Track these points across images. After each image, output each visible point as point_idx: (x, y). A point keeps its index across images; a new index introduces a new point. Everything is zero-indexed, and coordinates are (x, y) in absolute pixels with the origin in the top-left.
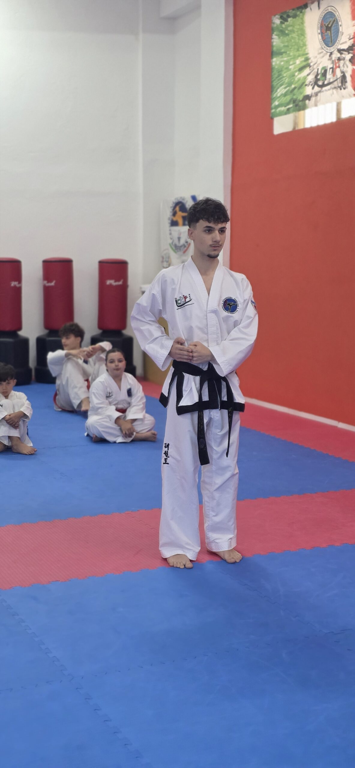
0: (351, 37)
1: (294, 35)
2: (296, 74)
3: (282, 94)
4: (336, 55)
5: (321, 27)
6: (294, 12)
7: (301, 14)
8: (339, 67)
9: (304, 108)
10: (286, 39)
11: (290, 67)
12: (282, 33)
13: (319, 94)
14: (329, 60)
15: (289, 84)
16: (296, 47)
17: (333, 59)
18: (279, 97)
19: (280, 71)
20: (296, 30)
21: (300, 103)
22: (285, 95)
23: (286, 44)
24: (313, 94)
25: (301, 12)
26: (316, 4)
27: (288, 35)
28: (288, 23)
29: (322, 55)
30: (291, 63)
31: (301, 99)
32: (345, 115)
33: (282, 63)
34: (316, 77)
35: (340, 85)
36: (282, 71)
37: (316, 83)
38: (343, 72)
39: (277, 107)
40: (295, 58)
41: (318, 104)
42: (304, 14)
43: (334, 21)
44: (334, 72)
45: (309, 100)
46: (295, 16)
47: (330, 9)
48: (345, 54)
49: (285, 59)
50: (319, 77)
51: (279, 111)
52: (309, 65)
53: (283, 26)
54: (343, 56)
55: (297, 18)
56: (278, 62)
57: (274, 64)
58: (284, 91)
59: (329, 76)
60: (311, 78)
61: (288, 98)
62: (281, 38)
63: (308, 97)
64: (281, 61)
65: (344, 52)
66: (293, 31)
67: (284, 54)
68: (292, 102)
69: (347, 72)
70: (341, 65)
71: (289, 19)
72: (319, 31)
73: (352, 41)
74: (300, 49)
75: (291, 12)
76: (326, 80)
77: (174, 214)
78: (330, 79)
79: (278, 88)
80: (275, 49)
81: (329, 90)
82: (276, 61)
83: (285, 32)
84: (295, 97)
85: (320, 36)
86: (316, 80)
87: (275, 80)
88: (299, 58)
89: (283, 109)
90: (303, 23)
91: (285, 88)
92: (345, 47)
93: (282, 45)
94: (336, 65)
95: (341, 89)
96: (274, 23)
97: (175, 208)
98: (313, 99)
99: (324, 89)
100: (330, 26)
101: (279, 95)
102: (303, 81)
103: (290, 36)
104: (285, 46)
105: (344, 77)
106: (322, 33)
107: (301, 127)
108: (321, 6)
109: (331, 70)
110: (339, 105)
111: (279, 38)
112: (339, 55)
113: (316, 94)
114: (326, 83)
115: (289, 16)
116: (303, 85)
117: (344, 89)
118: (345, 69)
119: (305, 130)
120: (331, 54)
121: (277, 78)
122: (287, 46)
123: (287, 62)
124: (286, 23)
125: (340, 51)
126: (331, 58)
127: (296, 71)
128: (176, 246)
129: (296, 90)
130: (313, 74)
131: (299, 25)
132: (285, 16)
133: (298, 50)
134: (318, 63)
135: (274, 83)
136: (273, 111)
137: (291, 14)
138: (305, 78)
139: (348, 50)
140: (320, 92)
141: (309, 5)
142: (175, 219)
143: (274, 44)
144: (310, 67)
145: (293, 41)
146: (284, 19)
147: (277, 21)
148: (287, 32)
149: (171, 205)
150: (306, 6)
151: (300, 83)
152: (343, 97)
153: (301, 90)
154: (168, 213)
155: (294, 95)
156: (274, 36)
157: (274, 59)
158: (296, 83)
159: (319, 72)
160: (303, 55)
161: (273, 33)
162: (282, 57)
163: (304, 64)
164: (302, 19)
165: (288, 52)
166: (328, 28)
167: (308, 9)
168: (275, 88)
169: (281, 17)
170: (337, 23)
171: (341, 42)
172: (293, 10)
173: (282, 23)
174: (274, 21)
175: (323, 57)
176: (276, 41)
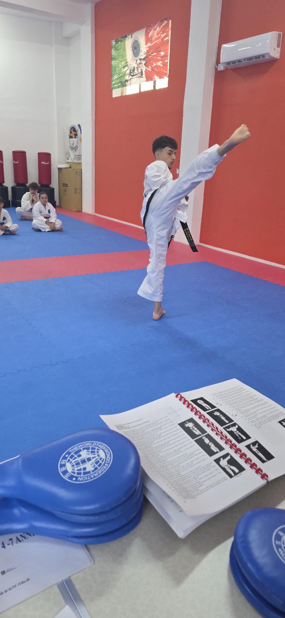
0: (145, 53)
1: (121, 50)
2: (122, 69)
3: (116, 79)
4: (139, 61)
5: (133, 47)
6: (121, 39)
7: (124, 40)
8: (140, 67)
9: (125, 86)
10: (118, 52)
11: (120, 66)
12: (116, 49)
13: (131, 79)
14: (136, 63)
15: (119, 74)
16: (122, 56)
17: (138, 63)
18: (115, 80)
19: (115, 67)
20: (122, 48)
21: (124, 83)
22: (117, 79)
23: (118, 54)
24: (129, 79)
25: (124, 39)
26: (130, 35)
27: (118, 50)
28: (119, 44)
29: (133, 61)
30: (120, 64)
31: (124, 81)
32: (142, 90)
33: (116, 64)
34: (130, 71)
35: (140, 76)
36: (116, 67)
37: (130, 74)
38: (141, 70)
39: (114, 84)
40: (121, 61)
41: (131, 84)
42: (125, 40)
43: (138, 45)
44: (138, 69)
45: (127, 82)
46: (121, 41)
47: (136, 39)
48: (142, 61)
49: (117, 62)
50: (131, 71)
51: (115, 86)
52: (127, 65)
53: (116, 45)
54: (142, 62)
55: (122, 42)
56: (114, 63)
57: (112, 64)
58: (117, 77)
59: (136, 71)
60: (128, 72)
61: (119, 80)
62: (116, 51)
63: (127, 81)
64: (116, 63)
65: (142, 60)
66: (120, 48)
67: (117, 59)
68: (120, 83)
69: (143, 70)
70: (141, 67)
71: (119, 42)
72: (132, 49)
73: (145, 55)
74: (124, 58)
75: (120, 39)
76: (134, 73)
77: (71, 133)
78: (136, 72)
79: (114, 75)
80: (113, 56)
81: (136, 78)
82: (113, 63)
83: (117, 48)
84: (121, 80)
85: (132, 51)
86: (131, 73)
87: (113, 72)
88: (123, 62)
89: (116, 85)
90: (125, 45)
91: (117, 76)
92: (142, 57)
93: (116, 55)
94: (138, 66)
95: (141, 78)
96: (113, 44)
97: (71, 130)
98: (129, 82)
99: (134, 77)
100: (136, 47)
101: (115, 79)
102: (125, 73)
103: (120, 51)
104: (117, 55)
105: (142, 72)
106: (133, 50)
107: (124, 95)
108: (133, 37)
109: (137, 68)
110: (140, 85)
111: (115, 51)
112: (140, 61)
113: (130, 79)
114: (134, 74)
115: (119, 41)
116: (125, 75)
117: (142, 78)
118: (142, 68)
119: (126, 96)
120: (137, 60)
121: (114, 70)
122: (118, 56)
123: (118, 63)
124: (118, 44)
125: (140, 59)
126: (137, 63)
127: (122, 68)
128: (72, 148)
129: (122, 77)
130: (129, 70)
131: (123, 45)
132: (117, 41)
133: (123, 58)
134: (131, 65)
135: (113, 73)
136: (112, 86)
137: (120, 40)
138: (126, 71)
139: (144, 59)
140: (132, 78)
141: (127, 36)
142: (71, 135)
143: (113, 54)
144: (128, 66)
145: (121, 53)
146: (117, 42)
147: (114, 43)
148: (118, 48)
149: (70, 128)
150: (126, 37)
151: (123, 74)
152: (141, 81)
153: (124, 77)
154: (68, 132)
155: (121, 79)
156: (113, 50)
157: (113, 62)
158: (122, 73)
159: (132, 69)
160: (125, 60)
161: (112, 49)
162: (116, 61)
163: (125, 65)
164: (125, 43)
165: (119, 59)
166: (136, 48)
167: (127, 38)
168: (113, 75)
169: (116, 41)
170: (139, 46)
171: (141, 55)
172: (121, 38)
173: (116, 44)
174: (112, 43)
175: (133, 62)
176: (114, 52)
